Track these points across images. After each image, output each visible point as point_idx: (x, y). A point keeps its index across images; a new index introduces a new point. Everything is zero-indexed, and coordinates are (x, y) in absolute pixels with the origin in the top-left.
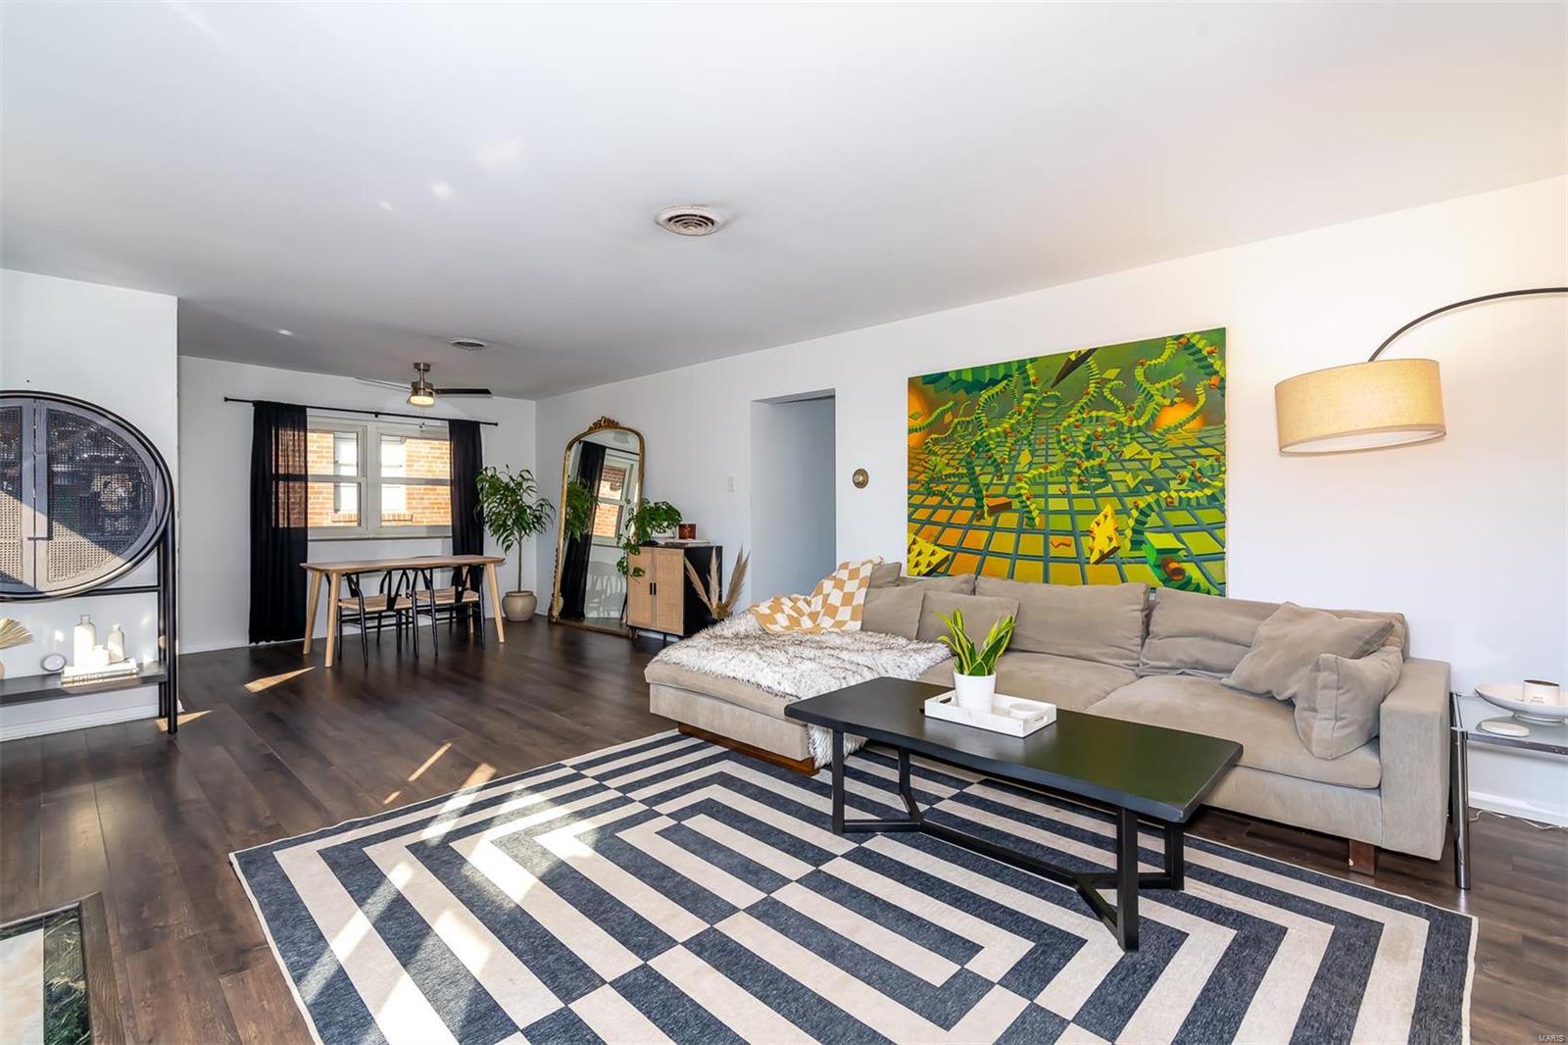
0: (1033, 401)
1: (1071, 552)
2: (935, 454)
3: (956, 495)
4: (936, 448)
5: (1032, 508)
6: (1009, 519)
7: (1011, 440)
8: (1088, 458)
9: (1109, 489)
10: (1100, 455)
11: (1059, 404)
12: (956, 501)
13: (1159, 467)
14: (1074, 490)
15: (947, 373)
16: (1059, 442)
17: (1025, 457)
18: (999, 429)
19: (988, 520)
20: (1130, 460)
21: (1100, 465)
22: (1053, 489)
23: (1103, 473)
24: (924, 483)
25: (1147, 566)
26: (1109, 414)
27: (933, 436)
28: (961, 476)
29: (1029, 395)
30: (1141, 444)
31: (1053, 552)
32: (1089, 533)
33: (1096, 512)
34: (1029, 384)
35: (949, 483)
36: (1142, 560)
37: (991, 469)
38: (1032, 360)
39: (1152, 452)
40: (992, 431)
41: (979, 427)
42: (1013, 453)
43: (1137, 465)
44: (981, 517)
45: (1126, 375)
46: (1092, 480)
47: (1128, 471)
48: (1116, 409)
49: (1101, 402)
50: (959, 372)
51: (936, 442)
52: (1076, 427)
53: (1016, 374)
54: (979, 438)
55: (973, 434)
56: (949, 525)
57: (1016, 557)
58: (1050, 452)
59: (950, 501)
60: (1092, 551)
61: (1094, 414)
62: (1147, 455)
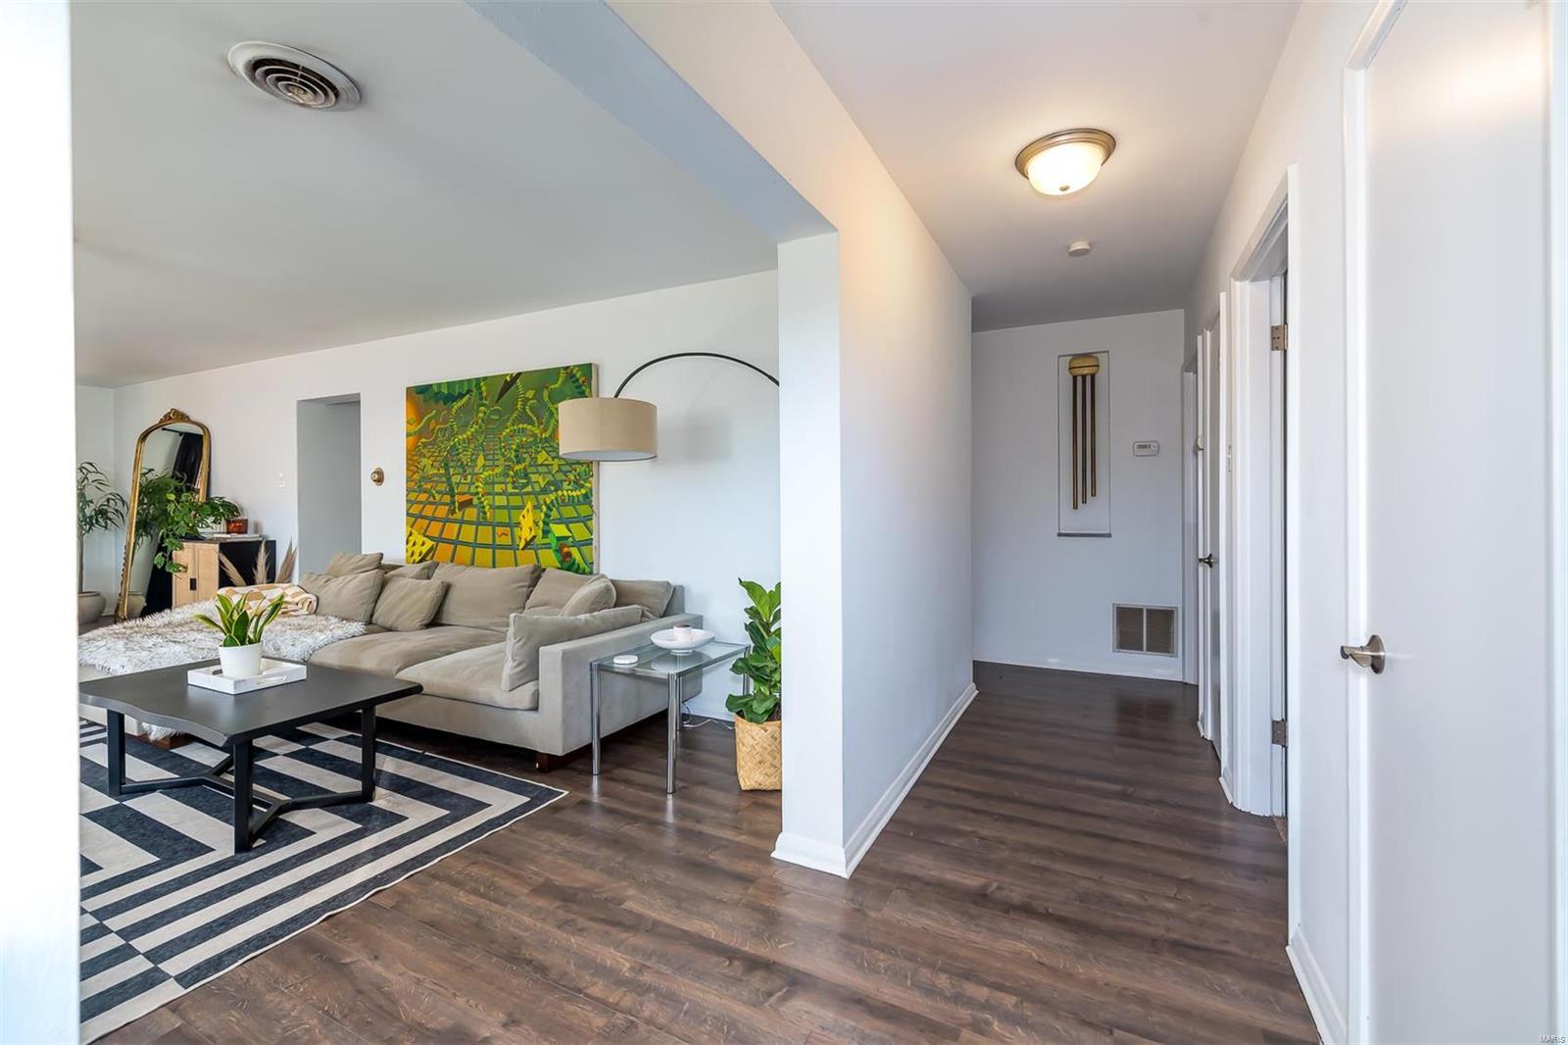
0: (485, 413)
1: (507, 541)
2: (425, 457)
3: (439, 492)
4: (425, 451)
5: (485, 503)
6: (471, 513)
7: (472, 446)
8: (518, 462)
9: (529, 489)
10: (524, 461)
11: (501, 416)
12: (438, 497)
13: (557, 472)
14: (510, 490)
15: (431, 385)
16: (501, 449)
17: (481, 461)
18: (465, 436)
19: (458, 515)
20: (542, 465)
21: (525, 468)
22: (498, 488)
23: (526, 476)
24: (417, 482)
25: (551, 551)
26: (529, 427)
27: (423, 440)
28: (440, 476)
29: (482, 408)
30: (548, 453)
31: (498, 541)
32: (518, 524)
33: (522, 508)
34: (481, 399)
35: (433, 481)
36: (547, 546)
37: (461, 471)
38: (485, 379)
39: (553, 458)
40: (460, 437)
41: (453, 435)
42: (474, 457)
43: (545, 469)
44: (453, 512)
45: (538, 396)
46: (520, 481)
47: (540, 474)
48: (531, 423)
49: (524, 418)
50: (439, 385)
51: (425, 445)
52: (511, 436)
53: (474, 390)
54: (452, 443)
55: (448, 440)
56: (434, 519)
57: (475, 545)
58: (496, 457)
59: (435, 498)
60: (520, 538)
61: (521, 426)
62: (550, 462)
